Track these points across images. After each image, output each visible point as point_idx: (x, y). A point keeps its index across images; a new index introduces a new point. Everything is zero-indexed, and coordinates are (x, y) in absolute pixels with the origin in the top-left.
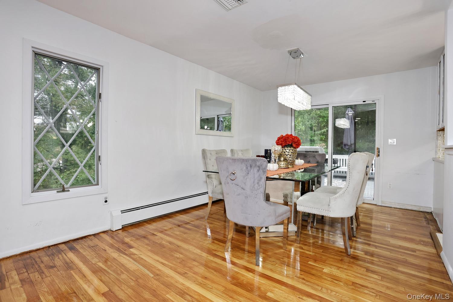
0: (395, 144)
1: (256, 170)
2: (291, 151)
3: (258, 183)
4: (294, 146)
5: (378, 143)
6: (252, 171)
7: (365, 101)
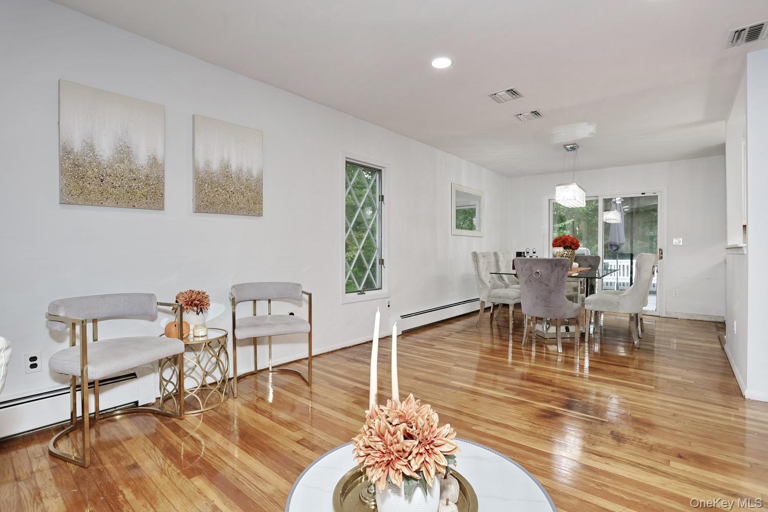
0: (681, 244)
1: (560, 268)
2: (570, 253)
3: (561, 280)
4: (573, 247)
5: (661, 243)
6: (556, 269)
7: (644, 194)
